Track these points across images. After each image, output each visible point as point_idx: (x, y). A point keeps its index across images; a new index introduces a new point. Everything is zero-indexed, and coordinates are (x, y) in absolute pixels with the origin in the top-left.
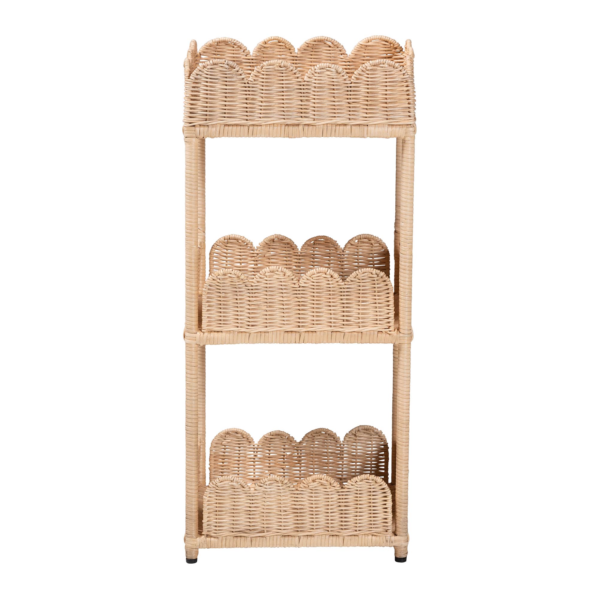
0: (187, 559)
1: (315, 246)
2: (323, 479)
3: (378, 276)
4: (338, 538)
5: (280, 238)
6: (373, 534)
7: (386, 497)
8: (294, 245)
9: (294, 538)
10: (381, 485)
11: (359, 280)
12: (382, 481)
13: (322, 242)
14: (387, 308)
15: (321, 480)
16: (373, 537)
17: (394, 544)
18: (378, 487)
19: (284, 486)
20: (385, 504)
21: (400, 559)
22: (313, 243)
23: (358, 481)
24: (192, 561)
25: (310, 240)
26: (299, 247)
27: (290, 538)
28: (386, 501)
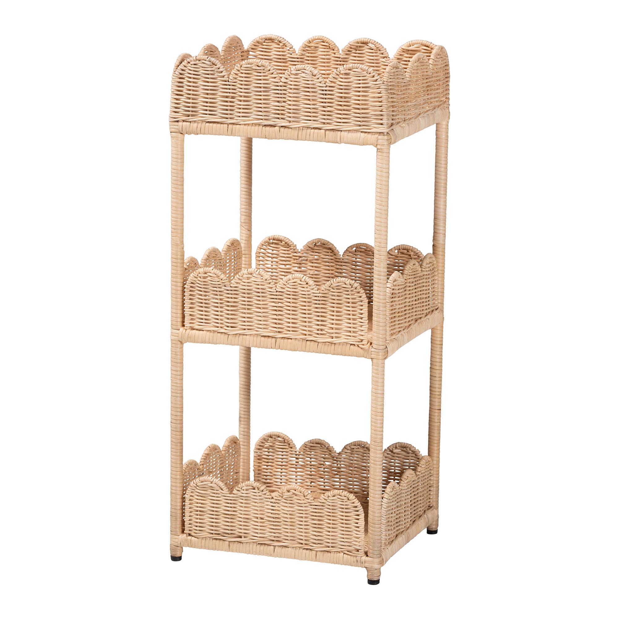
0: (171, 556)
1: (356, 253)
2: (297, 490)
3: (352, 287)
4: (311, 552)
5: (322, 242)
6: (344, 552)
7: (358, 515)
8: (336, 251)
9: (269, 547)
10: (353, 503)
11: (334, 289)
12: (355, 499)
13: (363, 250)
14: (360, 320)
15: (295, 490)
16: (345, 555)
17: (366, 565)
18: (350, 504)
19: (261, 493)
20: (357, 523)
21: (373, 582)
22: (355, 250)
23: (330, 495)
24: (176, 558)
25: (351, 247)
26: (341, 253)
27: (266, 547)
28: (358, 519)
